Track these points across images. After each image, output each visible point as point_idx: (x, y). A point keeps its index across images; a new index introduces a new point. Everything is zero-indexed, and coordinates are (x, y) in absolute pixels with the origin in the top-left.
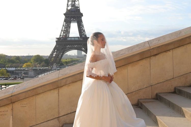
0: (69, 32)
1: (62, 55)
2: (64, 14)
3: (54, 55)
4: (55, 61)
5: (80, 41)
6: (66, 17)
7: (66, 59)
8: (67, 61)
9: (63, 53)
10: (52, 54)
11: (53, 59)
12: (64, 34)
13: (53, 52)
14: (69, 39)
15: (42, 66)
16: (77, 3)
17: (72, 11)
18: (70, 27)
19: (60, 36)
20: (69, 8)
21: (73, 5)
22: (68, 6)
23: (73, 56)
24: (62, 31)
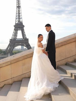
0: (17, 36)
1: (13, 48)
2: (14, 26)
3: (8, 49)
4: (9, 52)
5: (23, 41)
6: (15, 27)
7: (15, 51)
8: (16, 52)
9: (14, 48)
10: (7, 48)
11: (8, 51)
12: (14, 37)
13: (8, 47)
14: (17, 40)
15: (2, 55)
16: (21, 20)
17: (18, 24)
18: (17, 33)
19: (12, 38)
20: (17, 22)
21: (19, 21)
22: (16, 21)
23: (19, 49)
24: (13, 35)
